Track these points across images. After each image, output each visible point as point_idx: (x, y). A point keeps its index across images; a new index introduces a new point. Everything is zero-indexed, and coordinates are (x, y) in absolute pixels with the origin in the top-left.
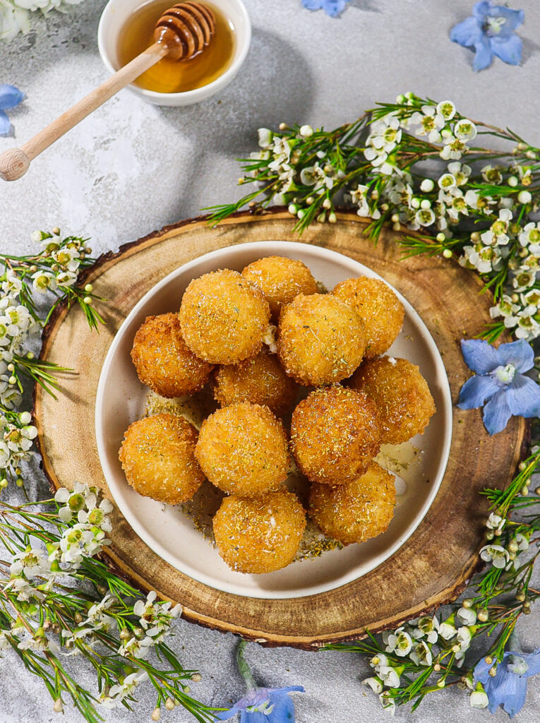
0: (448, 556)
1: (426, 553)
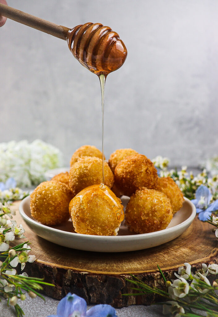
0: (200, 248)
1: (187, 247)
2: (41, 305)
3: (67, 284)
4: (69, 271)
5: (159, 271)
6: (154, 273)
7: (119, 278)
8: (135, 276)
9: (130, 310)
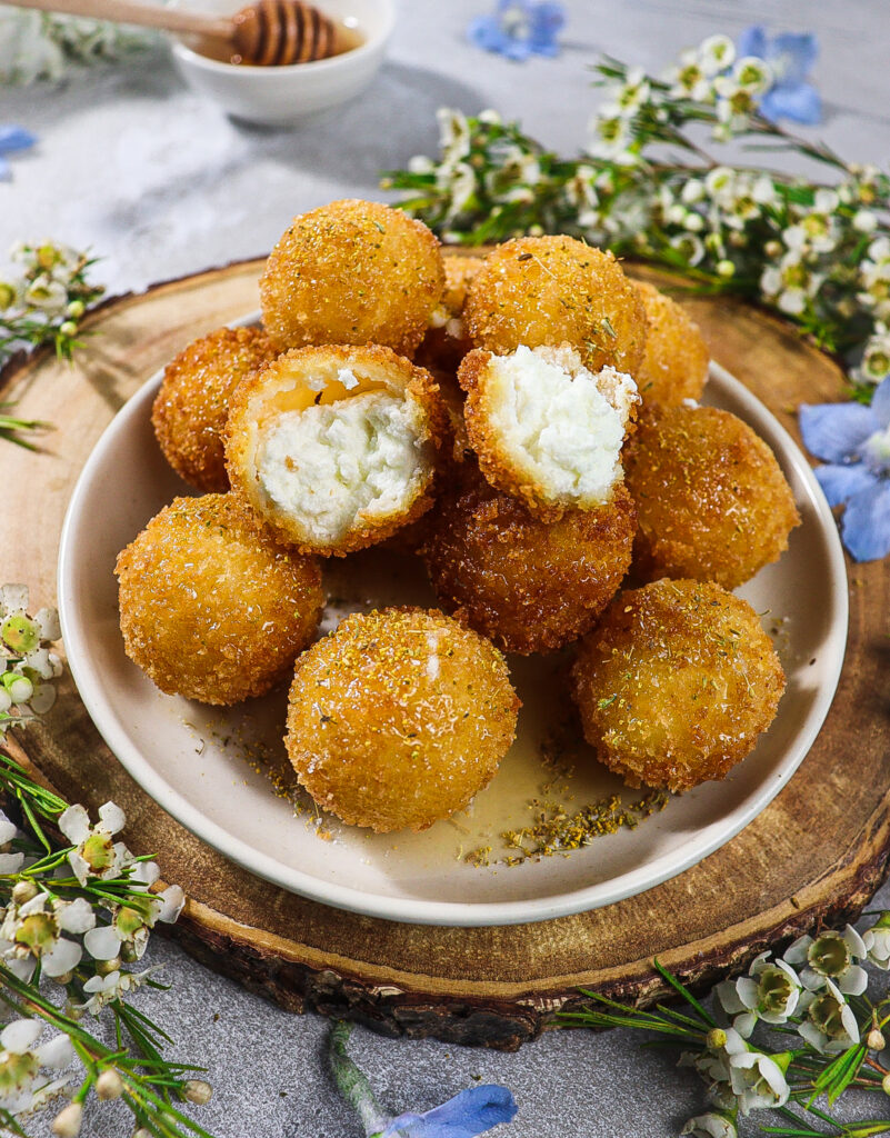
0: (828, 798)
4: (326, 973)
6: (640, 985)
7: (512, 1018)
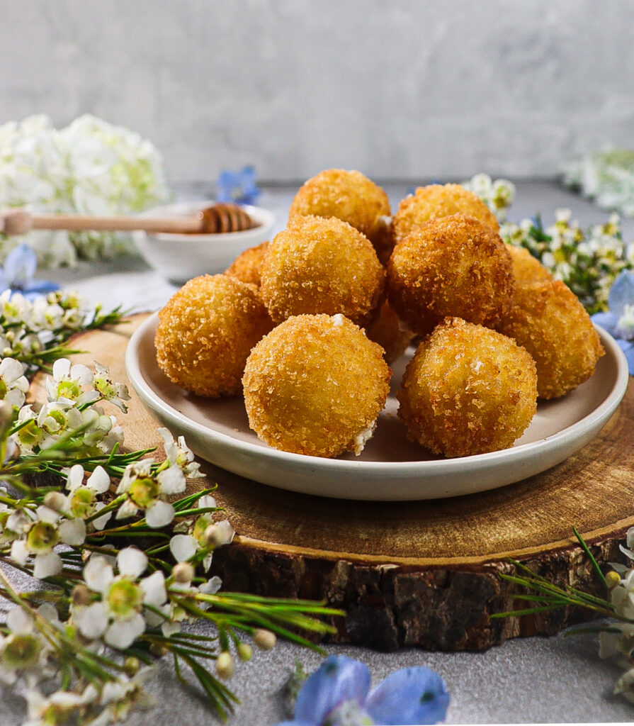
1: (625, 464)
2: (267, 664)
3: (336, 601)
4: (340, 564)
5: (580, 545)
6: (568, 551)
7: (483, 574)
8: (521, 563)
9: (510, 654)
